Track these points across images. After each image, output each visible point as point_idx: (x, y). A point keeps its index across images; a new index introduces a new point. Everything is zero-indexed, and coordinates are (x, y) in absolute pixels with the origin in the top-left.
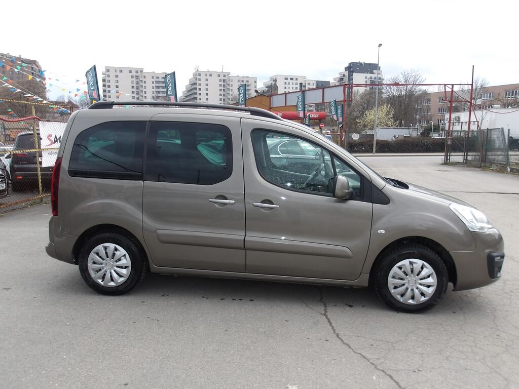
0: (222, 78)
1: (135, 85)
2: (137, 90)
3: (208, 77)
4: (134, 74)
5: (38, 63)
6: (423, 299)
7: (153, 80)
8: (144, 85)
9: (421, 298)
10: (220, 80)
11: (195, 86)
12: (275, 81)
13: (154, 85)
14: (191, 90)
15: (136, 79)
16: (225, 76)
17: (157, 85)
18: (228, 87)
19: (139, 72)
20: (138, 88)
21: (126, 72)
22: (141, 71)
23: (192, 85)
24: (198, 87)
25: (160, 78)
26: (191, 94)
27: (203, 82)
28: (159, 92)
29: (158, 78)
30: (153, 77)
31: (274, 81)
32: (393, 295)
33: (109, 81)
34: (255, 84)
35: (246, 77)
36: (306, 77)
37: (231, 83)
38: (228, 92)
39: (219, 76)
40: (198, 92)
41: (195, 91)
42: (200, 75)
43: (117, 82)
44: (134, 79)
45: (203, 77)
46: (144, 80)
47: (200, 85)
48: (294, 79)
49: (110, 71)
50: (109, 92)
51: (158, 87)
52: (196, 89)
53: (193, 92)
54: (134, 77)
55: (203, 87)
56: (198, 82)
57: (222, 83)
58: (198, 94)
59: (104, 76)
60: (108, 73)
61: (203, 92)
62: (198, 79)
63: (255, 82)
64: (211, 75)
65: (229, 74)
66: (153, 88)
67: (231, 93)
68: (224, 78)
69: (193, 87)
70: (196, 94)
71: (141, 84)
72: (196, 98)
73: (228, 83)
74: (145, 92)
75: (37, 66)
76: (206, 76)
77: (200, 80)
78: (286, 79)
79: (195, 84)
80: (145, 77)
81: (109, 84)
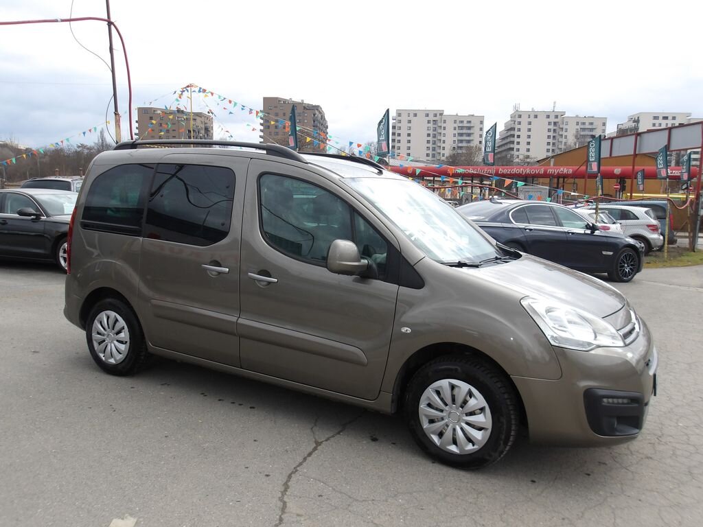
0: (552, 119)
1: (431, 132)
2: (434, 139)
3: (532, 119)
4: (431, 118)
5: (321, 108)
6: (470, 447)
7: (456, 125)
8: (443, 132)
9: (467, 445)
10: (550, 123)
11: (512, 132)
12: (637, 121)
13: (456, 132)
14: (507, 137)
15: (434, 124)
16: (556, 117)
17: (461, 132)
18: (561, 133)
19: (438, 115)
20: (434, 136)
21: (421, 117)
22: (441, 114)
23: (508, 130)
24: (517, 133)
25: (465, 122)
26: (506, 144)
27: (524, 127)
28: (461, 141)
29: (462, 122)
30: (455, 122)
31: (634, 121)
32: (426, 432)
33: (400, 128)
34: (603, 127)
35: (589, 117)
36: (690, 113)
37: (565, 127)
38: (560, 140)
39: (548, 117)
40: (516, 140)
41: (512, 139)
42: (520, 116)
43: (410, 128)
44: (431, 125)
45: (524, 120)
46: (443, 125)
47: (519, 130)
48: (670, 118)
49: (402, 115)
50: (399, 141)
51: (461, 135)
52: (513, 136)
53: (508, 140)
54: (432, 122)
55: (524, 134)
56: (517, 127)
57: (552, 127)
58: (515, 143)
59: (395, 121)
60: (399, 118)
61: (523, 140)
62: (516, 123)
63: (604, 124)
64: (536, 117)
65: (563, 114)
66: (455, 135)
67: (564, 140)
68: (556, 120)
69: (509, 134)
70: (513, 142)
71: (439, 131)
72: (512, 149)
73: (561, 126)
74: (444, 142)
75: (320, 113)
76: (529, 118)
77: (520, 123)
78: (656, 118)
79: (513, 129)
80: (445, 122)
81: (399, 131)
